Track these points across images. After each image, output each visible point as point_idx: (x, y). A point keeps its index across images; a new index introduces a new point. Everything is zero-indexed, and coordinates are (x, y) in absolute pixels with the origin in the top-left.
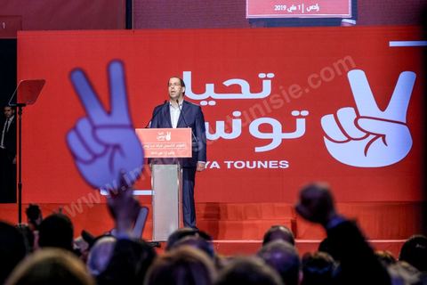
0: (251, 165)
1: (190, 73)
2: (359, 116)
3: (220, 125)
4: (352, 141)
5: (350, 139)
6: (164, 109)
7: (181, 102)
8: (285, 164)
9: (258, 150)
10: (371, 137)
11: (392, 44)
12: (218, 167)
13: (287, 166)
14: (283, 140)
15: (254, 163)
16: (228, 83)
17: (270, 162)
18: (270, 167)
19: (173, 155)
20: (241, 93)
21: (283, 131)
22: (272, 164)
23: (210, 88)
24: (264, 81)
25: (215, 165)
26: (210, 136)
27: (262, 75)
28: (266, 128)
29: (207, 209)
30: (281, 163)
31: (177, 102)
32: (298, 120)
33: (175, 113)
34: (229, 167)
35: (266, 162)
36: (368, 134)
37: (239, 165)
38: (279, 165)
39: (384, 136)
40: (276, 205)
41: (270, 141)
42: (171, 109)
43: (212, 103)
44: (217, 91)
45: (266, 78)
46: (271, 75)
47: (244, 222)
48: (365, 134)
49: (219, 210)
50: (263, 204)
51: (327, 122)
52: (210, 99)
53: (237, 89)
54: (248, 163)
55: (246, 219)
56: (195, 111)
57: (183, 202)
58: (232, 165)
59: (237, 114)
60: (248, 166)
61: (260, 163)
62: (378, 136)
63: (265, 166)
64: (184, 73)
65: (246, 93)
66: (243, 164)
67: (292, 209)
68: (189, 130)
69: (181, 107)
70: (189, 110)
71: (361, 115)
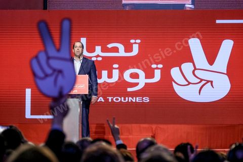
0: (125, 100)
1: (85, 39)
2: (195, 69)
3: (105, 73)
4: (191, 85)
5: (189, 83)
7: (81, 58)
8: (146, 100)
9: (129, 90)
10: (203, 82)
11: (218, 22)
12: (103, 101)
13: (148, 101)
15: (127, 98)
16: (110, 46)
17: (137, 98)
18: (137, 101)
20: (119, 52)
21: (146, 78)
22: (138, 99)
23: (98, 49)
24: (134, 45)
25: (101, 99)
26: (99, 81)
27: (132, 41)
28: (135, 76)
29: (97, 128)
30: (144, 98)
31: (79, 58)
32: (156, 71)
34: (110, 101)
35: (134, 98)
36: (202, 80)
37: (117, 99)
38: (143, 100)
39: (212, 82)
40: (141, 125)
41: (137, 84)
42: (75, 62)
43: (100, 59)
44: (103, 51)
45: (135, 43)
46: (138, 41)
48: (199, 80)
49: (104, 128)
51: (175, 72)
52: (98, 56)
53: (116, 50)
54: (123, 98)
56: (90, 64)
58: (112, 99)
59: (116, 66)
60: (123, 101)
61: (130, 98)
62: (208, 81)
63: (134, 101)
64: (82, 39)
65: (122, 53)
66: (120, 99)
67: (152, 129)
68: (87, 76)
69: (81, 61)
70: (87, 63)
71: (197, 68)
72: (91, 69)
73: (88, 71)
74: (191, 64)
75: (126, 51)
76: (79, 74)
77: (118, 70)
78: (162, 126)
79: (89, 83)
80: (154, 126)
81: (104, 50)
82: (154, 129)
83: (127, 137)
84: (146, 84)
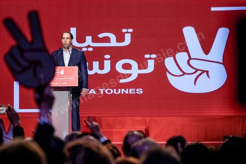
0: (117, 91)
1: (75, 29)
2: (190, 58)
3: (96, 64)
4: (186, 75)
5: (184, 74)
6: (59, 53)
8: (140, 91)
9: (122, 81)
10: (199, 72)
11: (213, 9)
12: (95, 93)
13: (142, 92)
14: (139, 74)
15: (119, 90)
16: (101, 36)
17: (130, 90)
18: (130, 93)
19: (65, 84)
20: (110, 42)
21: (140, 68)
22: (131, 91)
23: (89, 39)
24: (126, 34)
25: (92, 91)
26: (90, 73)
27: (124, 30)
30: (137, 90)
31: (68, 48)
32: (149, 61)
33: (67, 56)
34: (102, 93)
35: (127, 90)
36: (197, 70)
37: (109, 91)
38: (136, 91)
39: (207, 72)
40: (134, 118)
41: (129, 75)
42: (64, 53)
43: (90, 49)
44: (93, 41)
45: (127, 32)
46: (131, 30)
47: (114, 130)
48: (195, 70)
50: (126, 118)
51: (169, 62)
52: (88, 46)
53: (107, 40)
54: (115, 90)
55: (114, 128)
57: (72, 117)
58: (104, 91)
59: (107, 56)
60: (115, 92)
61: (123, 90)
62: (203, 71)
63: (127, 92)
64: (71, 29)
65: (113, 43)
66: (112, 90)
67: (146, 121)
68: (77, 68)
69: (71, 52)
70: (76, 54)
71: (192, 57)
72: (81, 60)
73: (78, 62)
74: (186, 54)
75: (118, 41)
76: (68, 66)
77: (109, 61)
78: (156, 119)
79: (79, 75)
80: (147, 119)
81: (95, 40)
82: (147, 122)
83: (119, 130)
84: (139, 75)
